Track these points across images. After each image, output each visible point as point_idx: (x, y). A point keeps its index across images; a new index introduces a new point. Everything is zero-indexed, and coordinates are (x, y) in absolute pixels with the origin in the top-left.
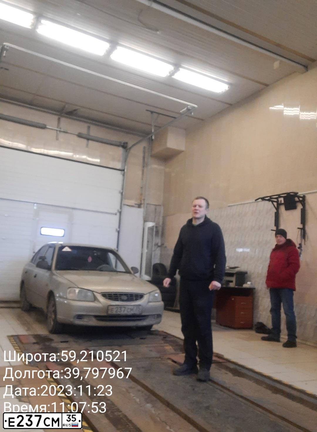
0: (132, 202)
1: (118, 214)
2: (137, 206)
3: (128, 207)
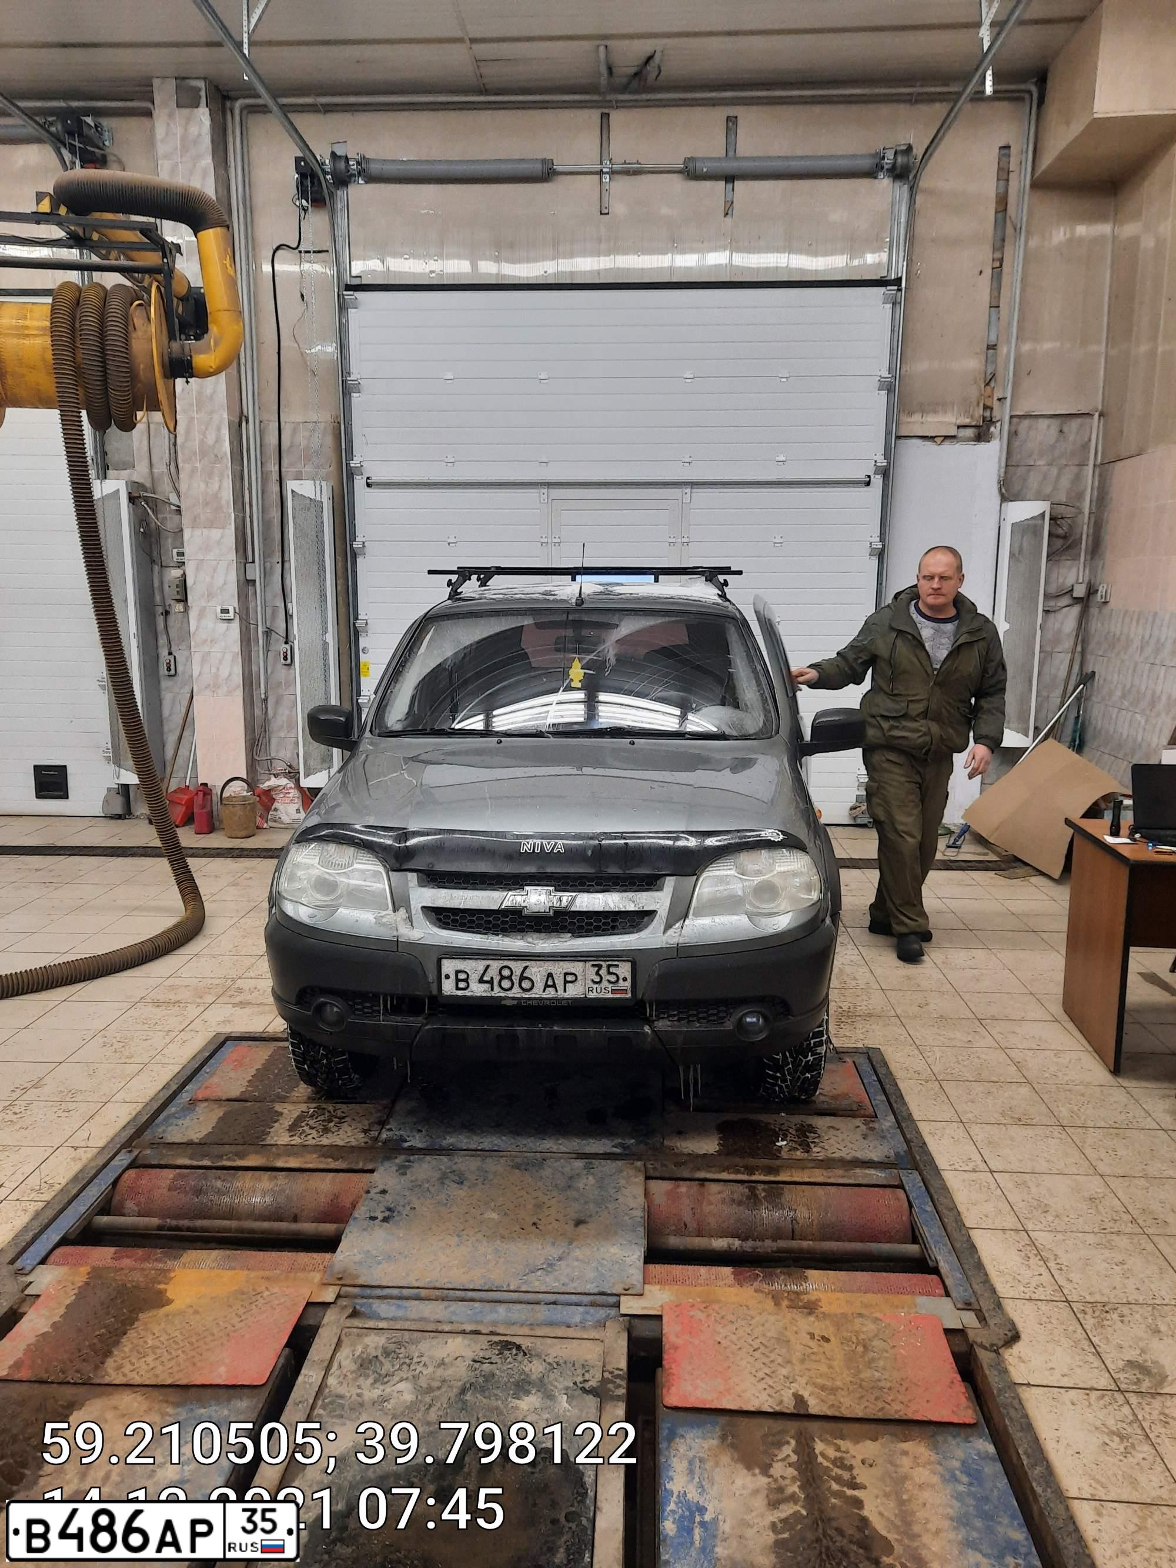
0: (945, 421)
1: (877, 481)
2: (969, 433)
3: (928, 443)
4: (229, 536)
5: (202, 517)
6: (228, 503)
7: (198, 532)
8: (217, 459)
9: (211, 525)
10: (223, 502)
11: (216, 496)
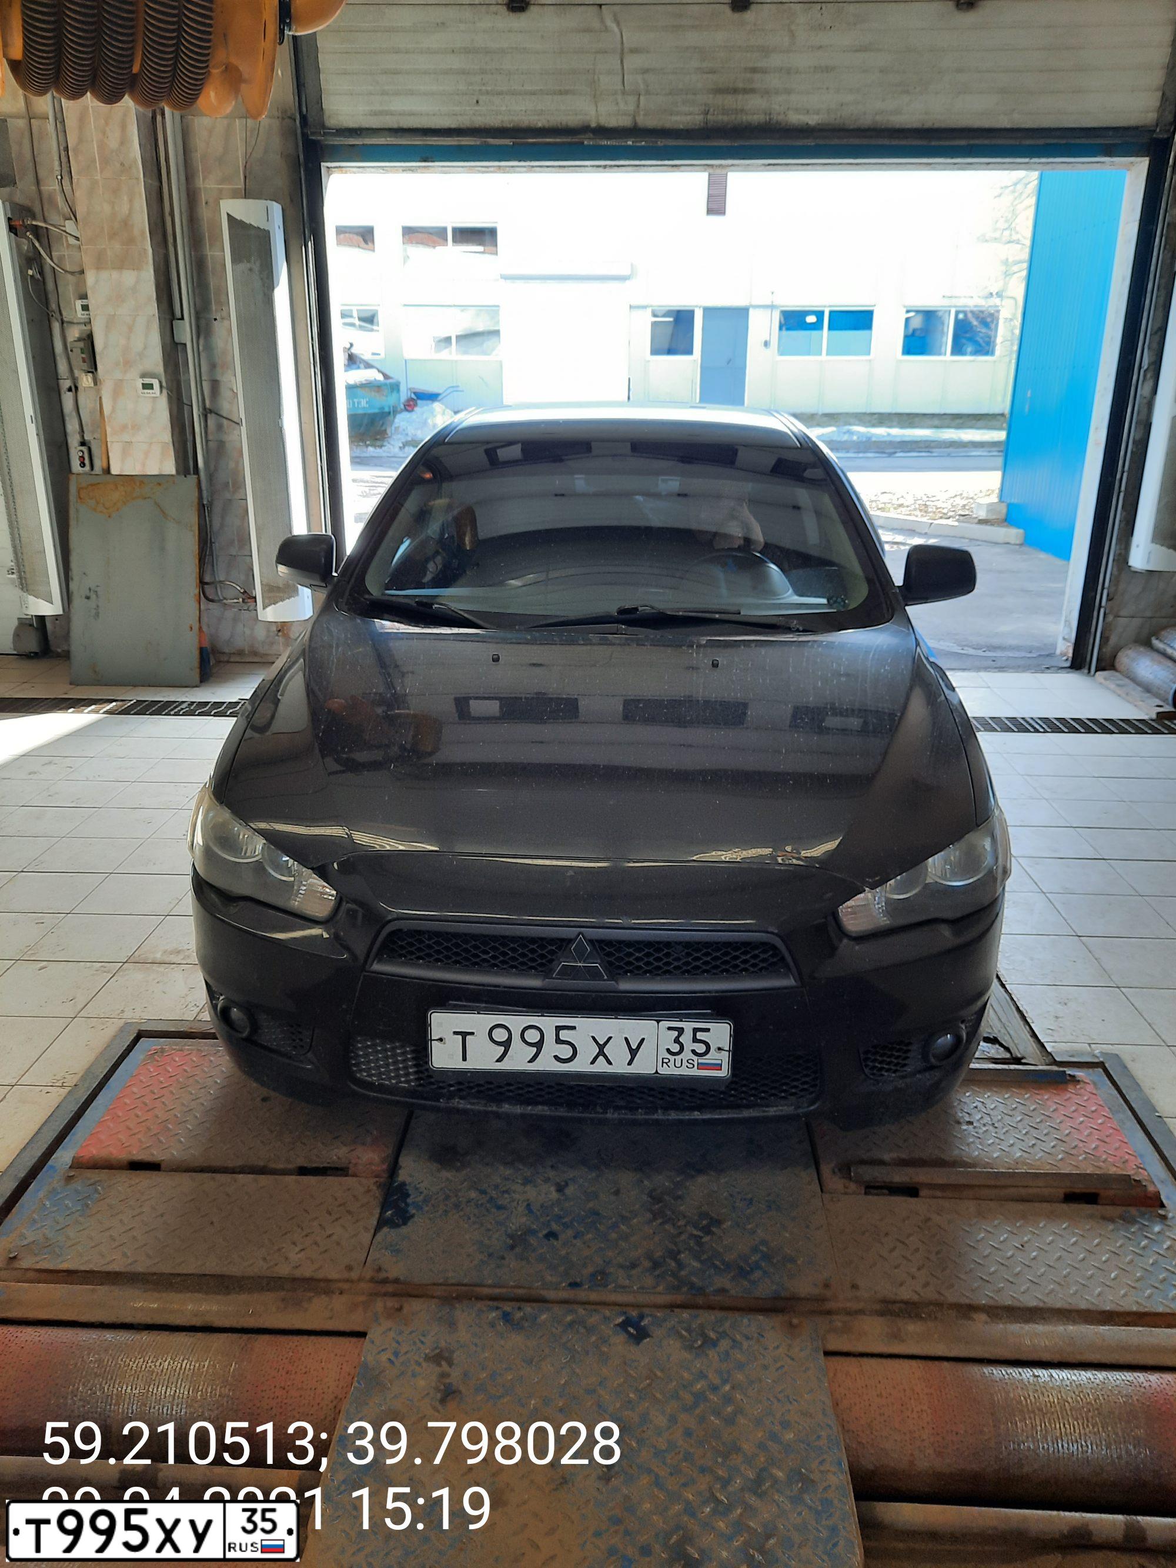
4: (146, 279)
5: (109, 253)
6: (143, 233)
7: (104, 275)
8: (125, 168)
9: (122, 263)
10: (136, 232)
11: (126, 223)
